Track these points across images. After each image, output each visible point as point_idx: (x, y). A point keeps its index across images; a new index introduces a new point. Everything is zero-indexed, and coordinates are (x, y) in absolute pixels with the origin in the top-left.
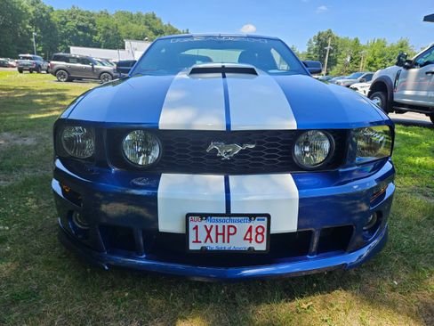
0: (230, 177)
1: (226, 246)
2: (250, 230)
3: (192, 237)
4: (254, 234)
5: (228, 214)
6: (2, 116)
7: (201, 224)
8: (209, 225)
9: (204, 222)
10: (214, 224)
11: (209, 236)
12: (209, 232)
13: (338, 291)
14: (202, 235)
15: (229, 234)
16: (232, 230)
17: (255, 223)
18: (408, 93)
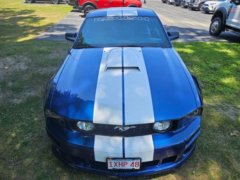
0: (125, 138)
1: (123, 168)
2: (133, 163)
3: (109, 165)
4: (135, 164)
5: (124, 158)
6: (2, 39)
7: (113, 162)
8: (116, 162)
9: (114, 161)
10: (118, 162)
11: (116, 165)
12: (116, 164)
13: (170, 175)
14: (113, 165)
15: (124, 164)
16: (125, 163)
17: (135, 161)
18: (234, 20)
